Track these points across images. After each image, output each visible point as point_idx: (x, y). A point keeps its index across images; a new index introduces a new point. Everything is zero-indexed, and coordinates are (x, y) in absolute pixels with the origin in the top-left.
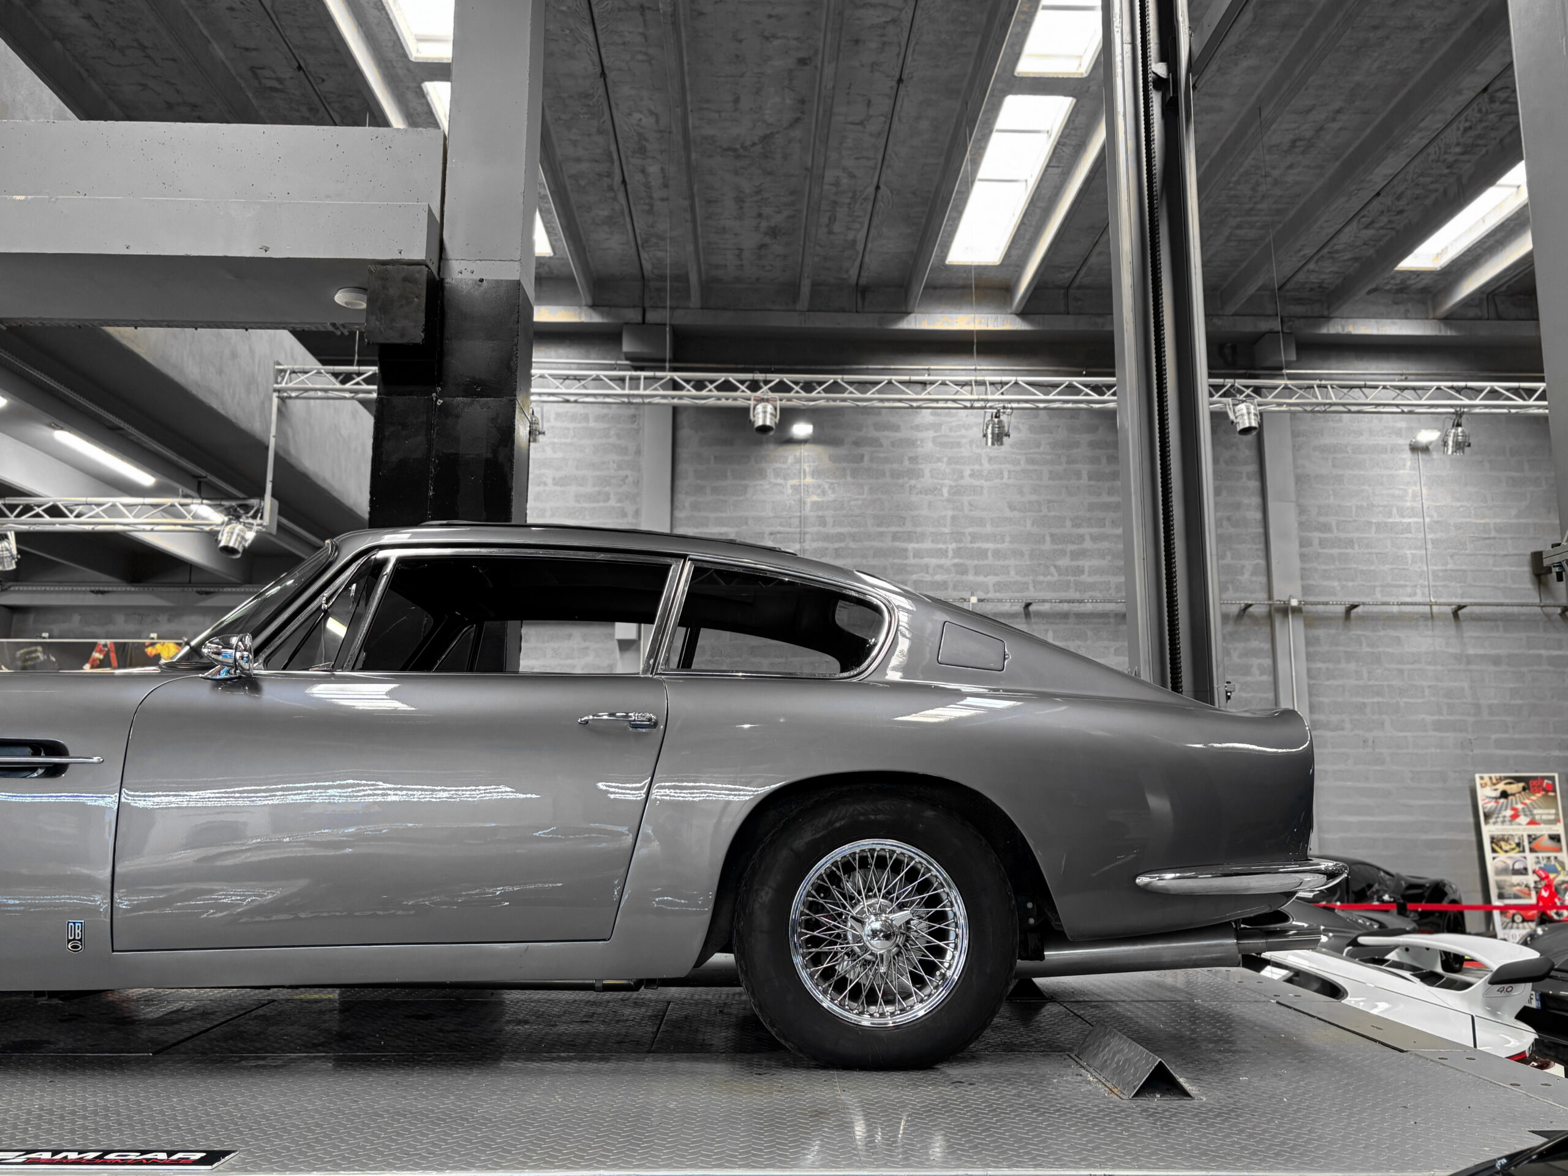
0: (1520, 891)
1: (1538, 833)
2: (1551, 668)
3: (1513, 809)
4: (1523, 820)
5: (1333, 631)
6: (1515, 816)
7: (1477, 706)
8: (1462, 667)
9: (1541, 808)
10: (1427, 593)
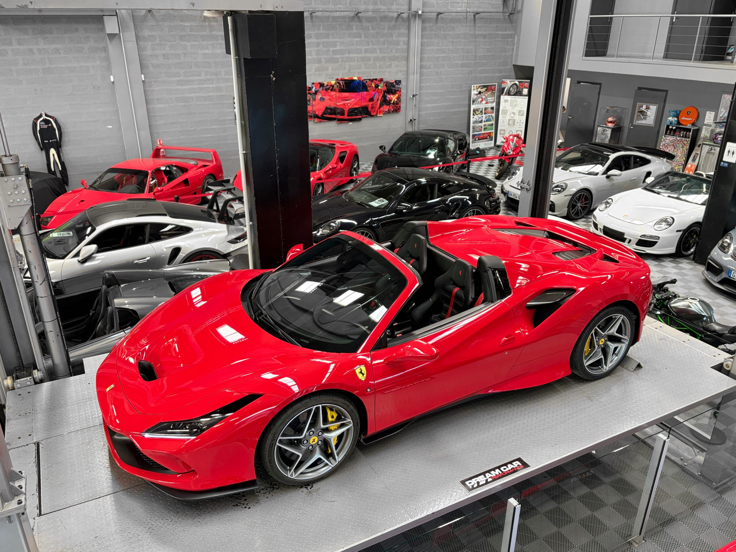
0: (479, 129)
1: (488, 107)
2: (501, 40)
3: (482, 98)
4: (484, 102)
5: (431, 24)
6: (482, 101)
7: (476, 56)
8: (473, 40)
9: (490, 97)
10: (466, 6)
